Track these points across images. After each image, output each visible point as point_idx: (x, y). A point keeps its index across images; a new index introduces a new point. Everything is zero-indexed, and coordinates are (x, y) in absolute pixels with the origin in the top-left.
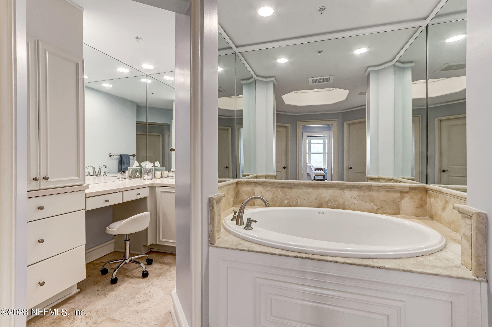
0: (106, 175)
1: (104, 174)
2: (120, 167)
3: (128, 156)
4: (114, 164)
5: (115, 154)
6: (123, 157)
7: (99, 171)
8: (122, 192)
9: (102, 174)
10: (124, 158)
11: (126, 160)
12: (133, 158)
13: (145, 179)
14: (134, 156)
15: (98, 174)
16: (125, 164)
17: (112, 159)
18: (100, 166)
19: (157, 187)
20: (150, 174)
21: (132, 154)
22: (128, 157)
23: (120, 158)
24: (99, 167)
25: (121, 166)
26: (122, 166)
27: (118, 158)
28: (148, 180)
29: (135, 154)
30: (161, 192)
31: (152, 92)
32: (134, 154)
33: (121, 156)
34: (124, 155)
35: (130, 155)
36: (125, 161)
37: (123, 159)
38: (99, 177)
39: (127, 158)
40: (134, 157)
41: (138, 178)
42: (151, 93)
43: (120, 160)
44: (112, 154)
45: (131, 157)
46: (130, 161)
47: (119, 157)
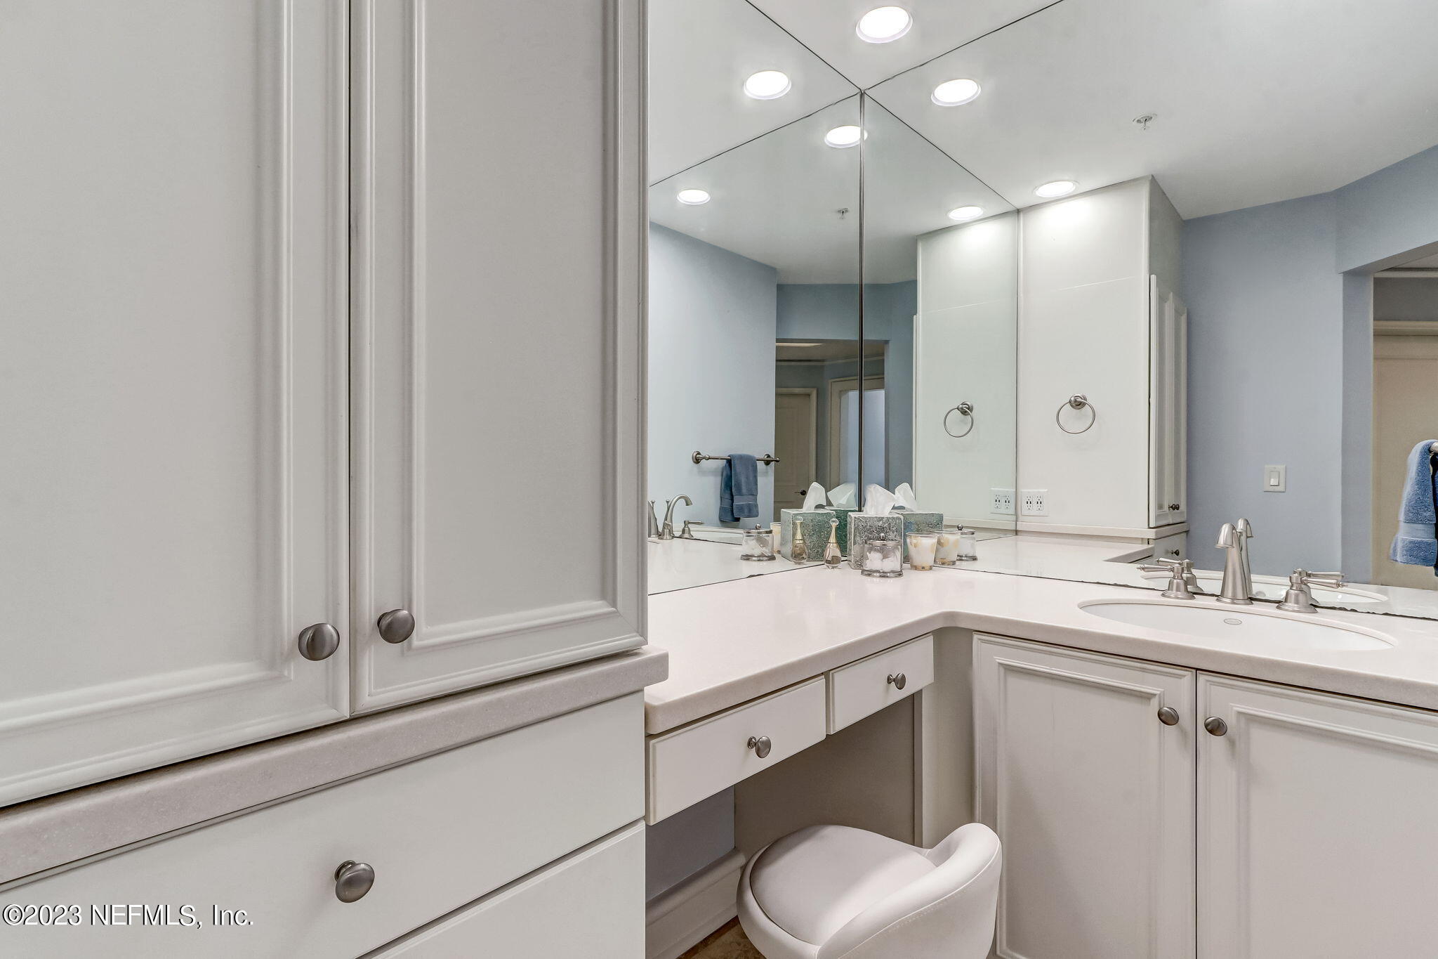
0: (689, 533)
1: (684, 531)
2: (727, 502)
3: (750, 462)
4: (707, 490)
5: (712, 455)
6: (735, 463)
7: (666, 519)
8: (826, 674)
9: (677, 528)
10: (738, 467)
11: (747, 478)
12: (767, 469)
13: (869, 573)
14: (767, 463)
15: (667, 531)
16: (744, 490)
17: (703, 473)
18: (670, 499)
19: (976, 637)
20: (896, 548)
21: (762, 456)
22: (753, 466)
23: (728, 467)
24: (668, 502)
25: (727, 496)
26: (732, 500)
27: (720, 470)
28: (884, 575)
29: (773, 456)
30: (1002, 670)
31: (842, 207)
32: (769, 456)
33: (729, 462)
34: (741, 457)
35: (757, 457)
36: (743, 480)
37: (735, 474)
38: (666, 542)
39: (750, 468)
40: (768, 466)
41: (834, 561)
42: (839, 211)
43: (727, 475)
44: (704, 454)
45: (760, 465)
46: (759, 479)
47: (721, 466)
